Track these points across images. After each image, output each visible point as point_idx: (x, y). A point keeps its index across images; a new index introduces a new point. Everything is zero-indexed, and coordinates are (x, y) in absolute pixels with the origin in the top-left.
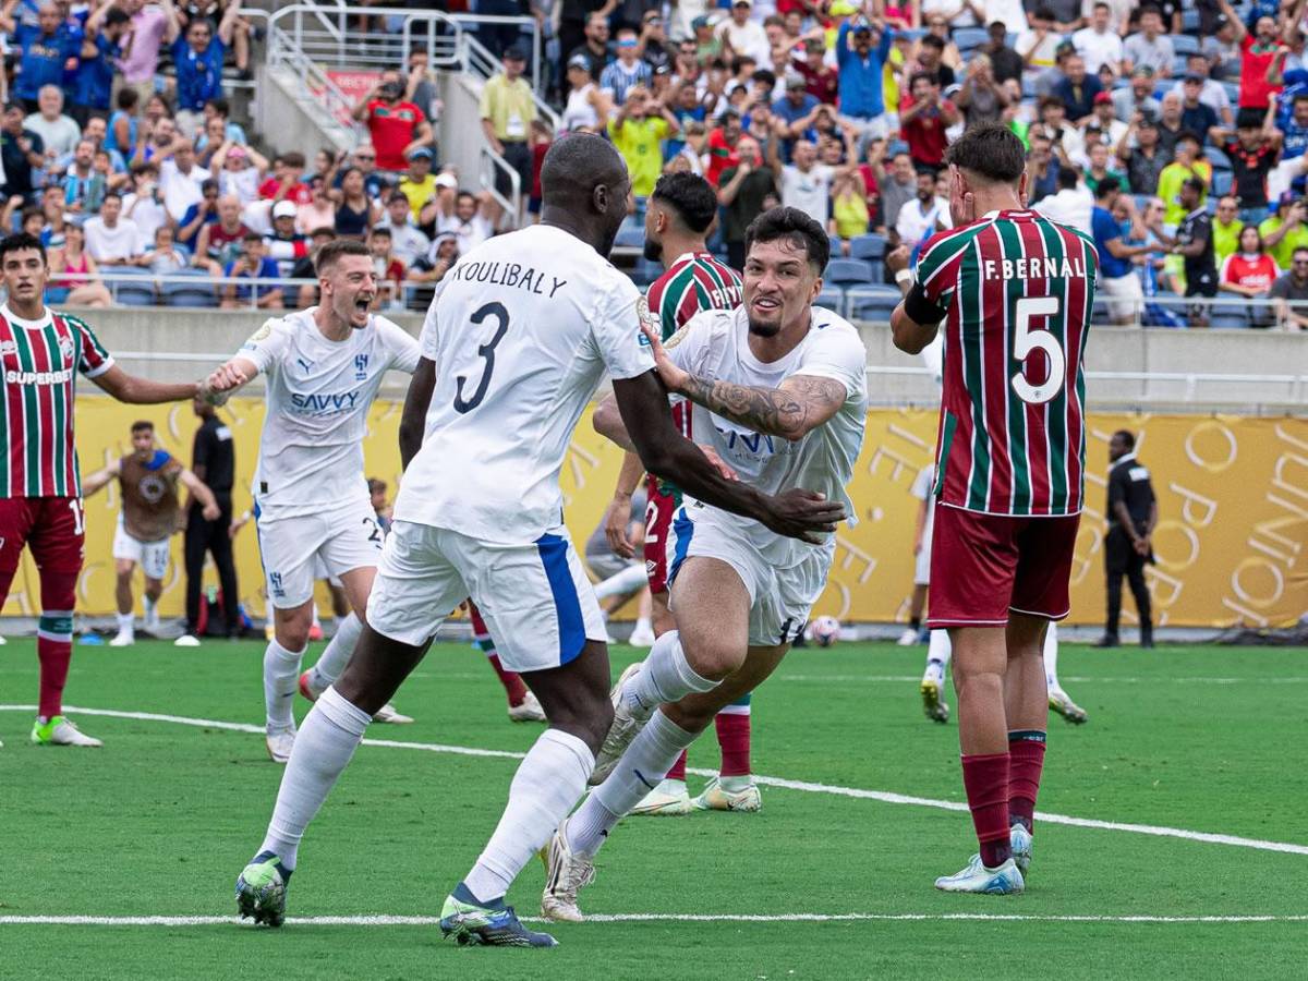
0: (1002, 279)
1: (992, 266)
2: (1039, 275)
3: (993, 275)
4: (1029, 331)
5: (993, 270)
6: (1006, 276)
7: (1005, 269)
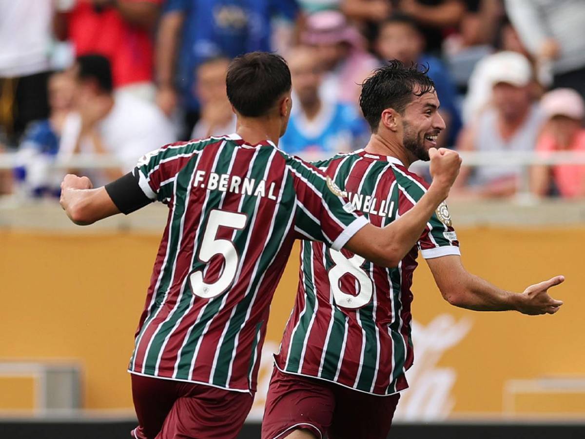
0: (206, 188)
1: (201, 176)
2: (237, 191)
3: (200, 183)
4: (215, 239)
5: (202, 179)
6: (210, 187)
7: (211, 181)
